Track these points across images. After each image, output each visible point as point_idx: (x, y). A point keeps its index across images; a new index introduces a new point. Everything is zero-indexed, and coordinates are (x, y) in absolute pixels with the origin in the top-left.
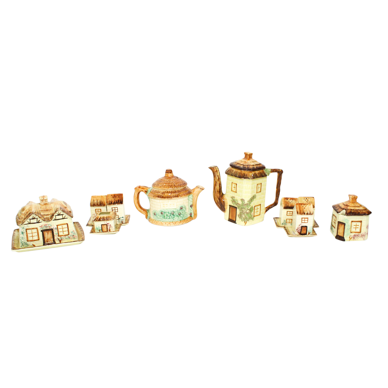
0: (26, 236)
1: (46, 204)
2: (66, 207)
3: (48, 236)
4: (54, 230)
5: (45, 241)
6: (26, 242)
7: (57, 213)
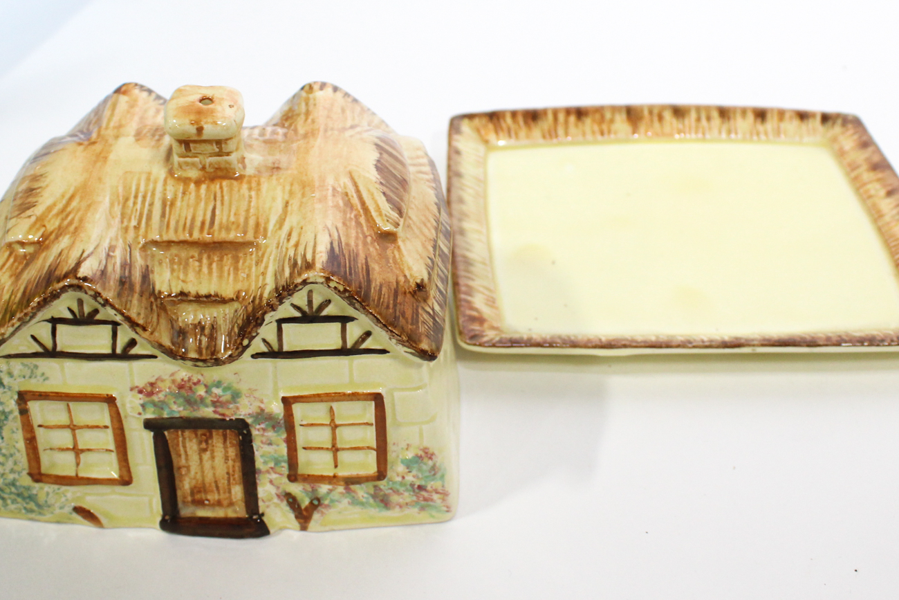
0: (21, 445)
1: (221, 174)
2: (387, 237)
3: (207, 465)
4: (254, 433)
5: (179, 493)
6: (26, 481)
7: (300, 298)
